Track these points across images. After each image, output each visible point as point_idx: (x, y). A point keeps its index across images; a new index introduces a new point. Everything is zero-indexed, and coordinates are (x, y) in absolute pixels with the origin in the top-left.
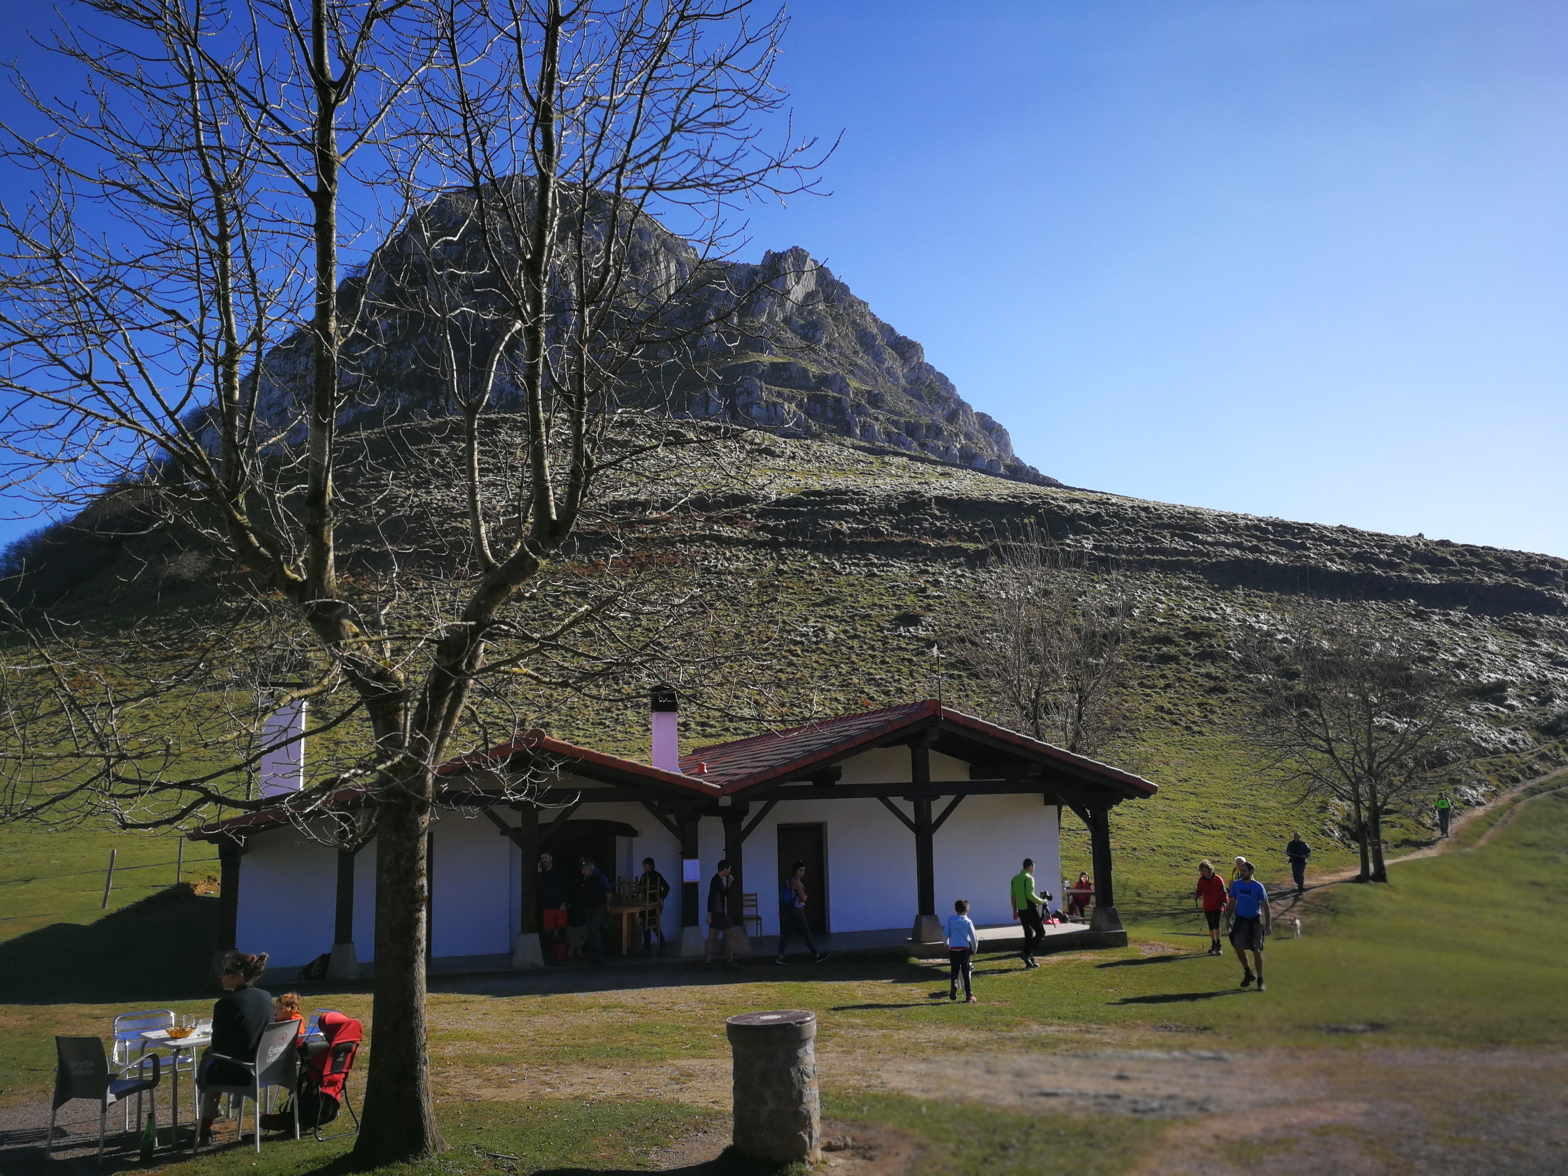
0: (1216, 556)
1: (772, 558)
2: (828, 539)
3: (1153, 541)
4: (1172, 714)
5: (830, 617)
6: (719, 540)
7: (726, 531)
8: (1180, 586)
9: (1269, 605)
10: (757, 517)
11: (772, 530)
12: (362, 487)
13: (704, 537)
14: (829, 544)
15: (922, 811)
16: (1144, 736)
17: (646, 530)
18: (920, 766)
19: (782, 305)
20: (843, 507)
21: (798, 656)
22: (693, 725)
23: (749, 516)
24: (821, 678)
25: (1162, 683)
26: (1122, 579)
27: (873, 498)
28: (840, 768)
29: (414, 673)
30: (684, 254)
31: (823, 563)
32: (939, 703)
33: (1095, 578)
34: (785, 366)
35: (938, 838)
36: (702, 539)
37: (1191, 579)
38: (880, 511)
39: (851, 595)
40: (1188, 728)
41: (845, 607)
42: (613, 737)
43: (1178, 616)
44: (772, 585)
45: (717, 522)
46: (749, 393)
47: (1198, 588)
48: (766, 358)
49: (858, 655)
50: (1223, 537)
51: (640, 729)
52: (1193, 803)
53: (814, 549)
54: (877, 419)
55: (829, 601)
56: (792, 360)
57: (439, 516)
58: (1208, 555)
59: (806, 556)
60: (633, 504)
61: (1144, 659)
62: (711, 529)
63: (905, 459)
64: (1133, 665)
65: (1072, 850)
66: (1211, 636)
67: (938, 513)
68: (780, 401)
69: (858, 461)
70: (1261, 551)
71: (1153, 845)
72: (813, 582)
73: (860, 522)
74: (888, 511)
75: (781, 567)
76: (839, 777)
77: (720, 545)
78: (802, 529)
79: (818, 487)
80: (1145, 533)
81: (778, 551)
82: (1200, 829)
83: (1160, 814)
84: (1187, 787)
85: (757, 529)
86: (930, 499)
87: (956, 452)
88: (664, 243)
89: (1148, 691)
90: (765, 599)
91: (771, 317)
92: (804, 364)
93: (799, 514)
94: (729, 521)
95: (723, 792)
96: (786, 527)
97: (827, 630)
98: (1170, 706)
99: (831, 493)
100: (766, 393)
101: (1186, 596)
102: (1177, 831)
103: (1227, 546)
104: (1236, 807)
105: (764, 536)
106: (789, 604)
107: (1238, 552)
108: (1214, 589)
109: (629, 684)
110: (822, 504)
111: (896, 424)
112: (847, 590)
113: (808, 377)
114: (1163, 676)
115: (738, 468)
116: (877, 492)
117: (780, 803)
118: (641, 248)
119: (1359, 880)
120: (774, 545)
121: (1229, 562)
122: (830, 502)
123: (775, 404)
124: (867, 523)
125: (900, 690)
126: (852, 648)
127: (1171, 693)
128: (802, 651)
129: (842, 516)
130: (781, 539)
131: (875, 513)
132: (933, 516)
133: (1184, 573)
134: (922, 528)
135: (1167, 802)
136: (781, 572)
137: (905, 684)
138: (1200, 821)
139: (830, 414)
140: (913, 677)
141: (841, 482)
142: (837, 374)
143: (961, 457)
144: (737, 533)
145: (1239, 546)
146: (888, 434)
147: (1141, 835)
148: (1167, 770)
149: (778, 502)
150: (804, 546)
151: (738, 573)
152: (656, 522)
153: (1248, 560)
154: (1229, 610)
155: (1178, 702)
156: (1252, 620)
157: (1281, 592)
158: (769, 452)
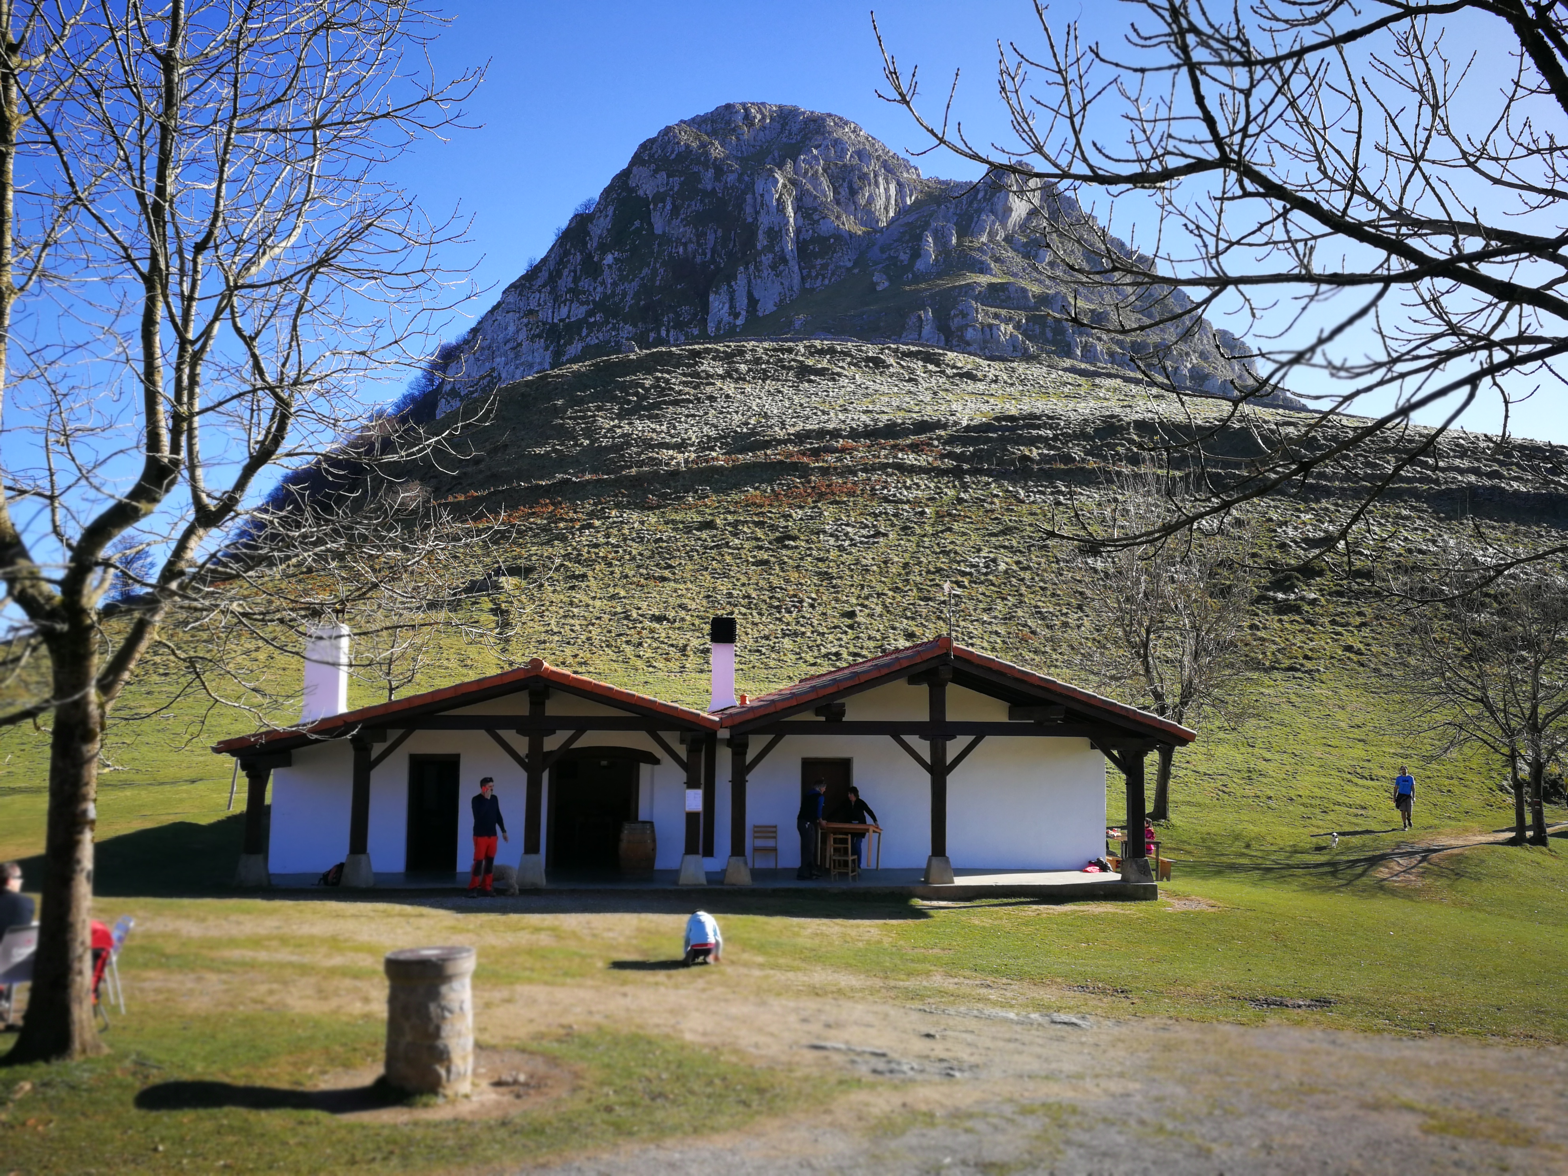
0: (1446, 482)
1: (954, 487)
2: (1015, 465)
3: (1374, 466)
4: (1362, 654)
5: (1005, 547)
6: (901, 468)
7: (910, 459)
8: (1399, 516)
9: (1503, 536)
10: (944, 444)
11: (960, 458)
13: (887, 465)
14: (1015, 471)
15: (938, 752)
16: (1324, 677)
17: (831, 458)
18: (937, 704)
19: (1004, 224)
20: (1034, 432)
21: (965, 587)
22: (845, 656)
23: (936, 443)
24: (984, 610)
25: (1358, 620)
26: (1332, 508)
27: (1068, 423)
28: (843, 705)
30: (905, 175)
31: (1007, 491)
32: (949, 640)
33: (1302, 507)
34: (1003, 287)
36: (884, 467)
37: (1413, 508)
38: (1075, 436)
39: (1031, 525)
40: (1376, 670)
41: (1023, 537)
42: (766, 664)
43: (1389, 549)
44: (950, 515)
45: (902, 450)
46: (964, 315)
47: (1419, 518)
48: (984, 280)
49: (1028, 587)
50: (1457, 462)
51: (794, 657)
52: (1359, 751)
53: (999, 476)
54: (1100, 339)
55: (1005, 532)
56: (1012, 280)
58: (1437, 482)
59: (989, 484)
60: (821, 434)
61: (1340, 594)
62: (896, 457)
63: (1119, 381)
64: (1327, 601)
65: (1198, 796)
66: (1425, 570)
67: (1135, 437)
68: (997, 322)
69: (1066, 384)
70: (1500, 477)
71: (1293, 793)
72: (992, 511)
73: (1051, 448)
74: (1081, 435)
75: (962, 495)
76: (843, 714)
77: (902, 473)
78: (990, 454)
79: (1014, 412)
80: (1366, 457)
81: (961, 479)
82: (1355, 780)
83: (1314, 761)
84: (1357, 733)
85: (943, 456)
86: (1129, 424)
87: (1186, 372)
88: (885, 165)
89: (1340, 629)
90: (940, 528)
91: (992, 235)
92: (1023, 283)
93: (989, 440)
94: (915, 448)
95: (721, 724)
96: (973, 454)
97: (999, 562)
98: (1361, 646)
99: (1024, 418)
100: (982, 314)
101: (1404, 526)
102: (1327, 780)
103: (1461, 471)
105: (949, 463)
106: (964, 534)
107: (1473, 478)
108: (1440, 520)
109: (790, 612)
110: (1012, 429)
111: (1120, 344)
112: (1027, 519)
113: (1027, 297)
114: (1360, 614)
115: (935, 393)
116: (1073, 415)
117: (787, 737)
118: (860, 170)
119: (1511, 842)
120: (957, 473)
121: (1461, 490)
122: (1022, 428)
123: (991, 326)
124: (1059, 449)
125: (1065, 625)
126: (1022, 580)
127: (1366, 632)
128: (970, 582)
129: (1033, 442)
130: (966, 466)
131: (1069, 438)
132: (1131, 441)
133: (1405, 502)
134: (1117, 453)
135: (1328, 749)
136: (960, 501)
137: (1072, 619)
138: (1359, 770)
139: (1049, 334)
140: (1082, 611)
141: (1041, 406)
142: (1057, 293)
143: (1192, 378)
144: (922, 460)
145: (1476, 471)
147: (1284, 783)
148: (1340, 715)
149: (968, 428)
150: (989, 473)
151: (917, 502)
152: (843, 450)
153: (1484, 486)
154: (1452, 543)
155: (1371, 641)
156: (1478, 554)
157: (1519, 522)
158: (970, 376)
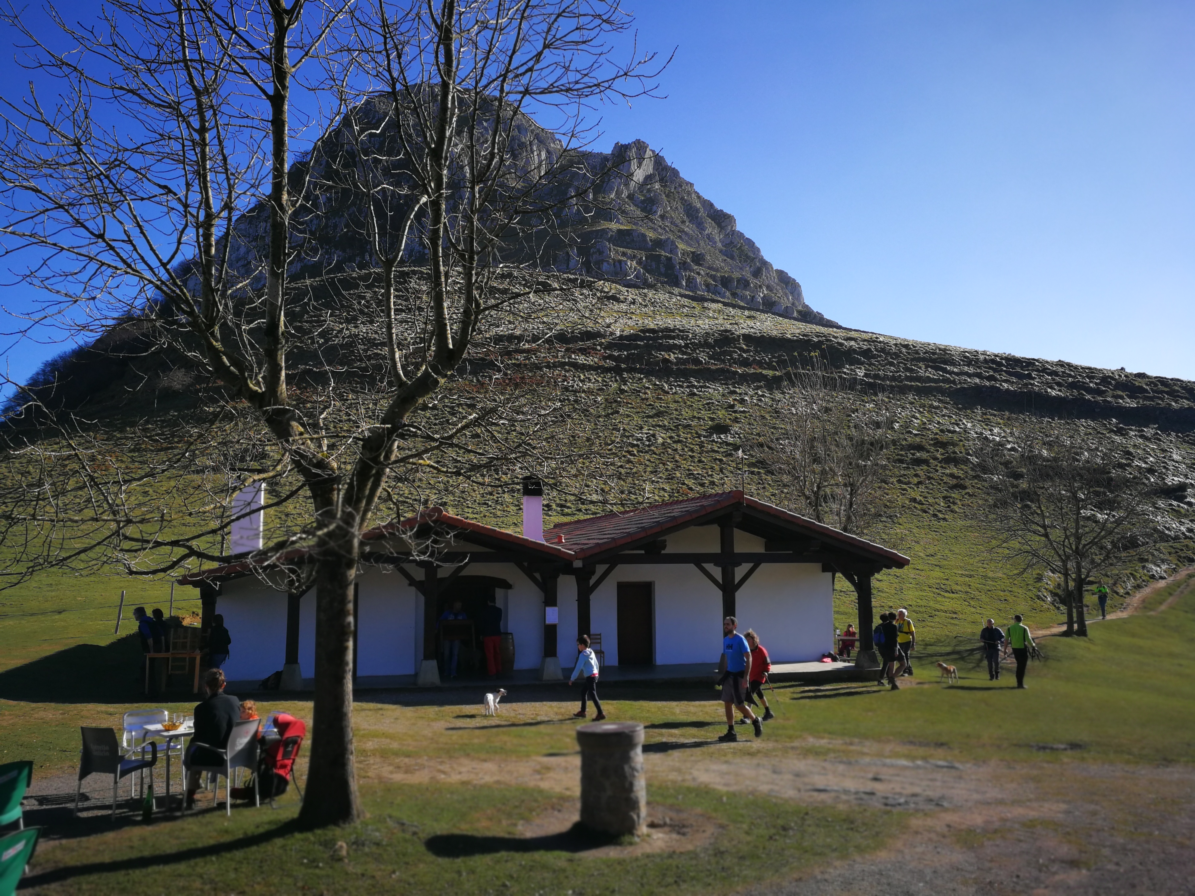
0: (960, 383)
1: (616, 381)
2: (659, 366)
3: (911, 370)
4: (923, 504)
5: (659, 426)
6: (576, 366)
7: (581, 359)
8: (931, 406)
9: (1001, 421)
10: (605, 349)
11: (616, 359)
12: (307, 322)
13: (565, 364)
14: (660, 370)
15: (728, 575)
16: (900, 521)
17: (521, 357)
18: (726, 541)
19: (627, 185)
20: (671, 341)
21: (634, 455)
22: (554, 507)
23: (599, 348)
24: (652, 472)
25: (916, 480)
26: (886, 400)
27: (695, 335)
28: (665, 541)
29: (345, 463)
30: (552, 145)
31: (655, 384)
32: (742, 493)
33: (865, 399)
34: (628, 232)
35: (740, 596)
36: (562, 365)
37: (940, 401)
38: (700, 345)
39: (676, 410)
40: (935, 515)
41: (671, 419)
42: (494, 514)
43: (929, 429)
44: (616, 401)
45: (574, 353)
46: (601, 253)
47: (945, 408)
48: (614, 226)
49: (680, 455)
50: (966, 368)
51: (514, 508)
52: (937, 573)
53: (648, 373)
54: (699, 274)
55: (659, 414)
56: (634, 227)
57: (364, 345)
58: (954, 382)
59: (642, 379)
60: (511, 338)
61: (901, 461)
62: (570, 357)
63: (720, 305)
64: (893, 466)
65: (842, 607)
66: (954, 445)
67: (745, 347)
68: (625, 259)
69: (684, 306)
70: (996, 380)
72: (647, 399)
73: (684, 353)
74: (705, 345)
75: (623, 387)
76: (664, 547)
77: (576, 370)
78: (639, 358)
79: (652, 326)
80: (905, 364)
81: (621, 376)
82: (942, 593)
83: (911, 580)
84: (932, 561)
85: (605, 358)
86: (739, 336)
87: (760, 300)
88: (537, 137)
89: (905, 486)
90: (610, 411)
91: (619, 194)
92: (643, 230)
93: (637, 347)
94: (584, 351)
95: (576, 557)
96: (627, 357)
97: (657, 436)
98: (921, 498)
99: (662, 331)
100: (614, 253)
101: (936, 413)
102: (924, 594)
103: (970, 375)
104: (971, 576)
105: (610, 363)
106: (628, 416)
107: (977, 380)
108: (958, 409)
109: (506, 474)
110: (655, 339)
111: (713, 277)
112: (673, 406)
113: (646, 241)
114: (916, 475)
115: (591, 311)
116: (698, 330)
117: (619, 566)
118: (519, 140)
119: (1065, 634)
120: (617, 371)
121: (971, 388)
122: (661, 338)
123: (620, 262)
124: (690, 354)
125: (713, 483)
126: (676, 450)
127: (922, 488)
128: (638, 451)
129: (670, 348)
130: (623, 366)
131: (696, 346)
132: (741, 349)
133: (935, 396)
134: (732, 358)
135: (918, 572)
136: (622, 391)
137: (716, 478)
138: (943, 587)
139: (663, 270)
140: (723, 473)
141: (670, 322)
142: (669, 238)
143: (764, 304)
144: (590, 361)
145: (979, 376)
146: (707, 285)
147: (896, 596)
148: (917, 548)
149: (621, 337)
150: (640, 371)
151: (590, 392)
152: (528, 351)
153: (985, 386)
154: (969, 425)
155: (927, 495)
156: (987, 433)
157: (1011, 412)
158: (615, 298)
